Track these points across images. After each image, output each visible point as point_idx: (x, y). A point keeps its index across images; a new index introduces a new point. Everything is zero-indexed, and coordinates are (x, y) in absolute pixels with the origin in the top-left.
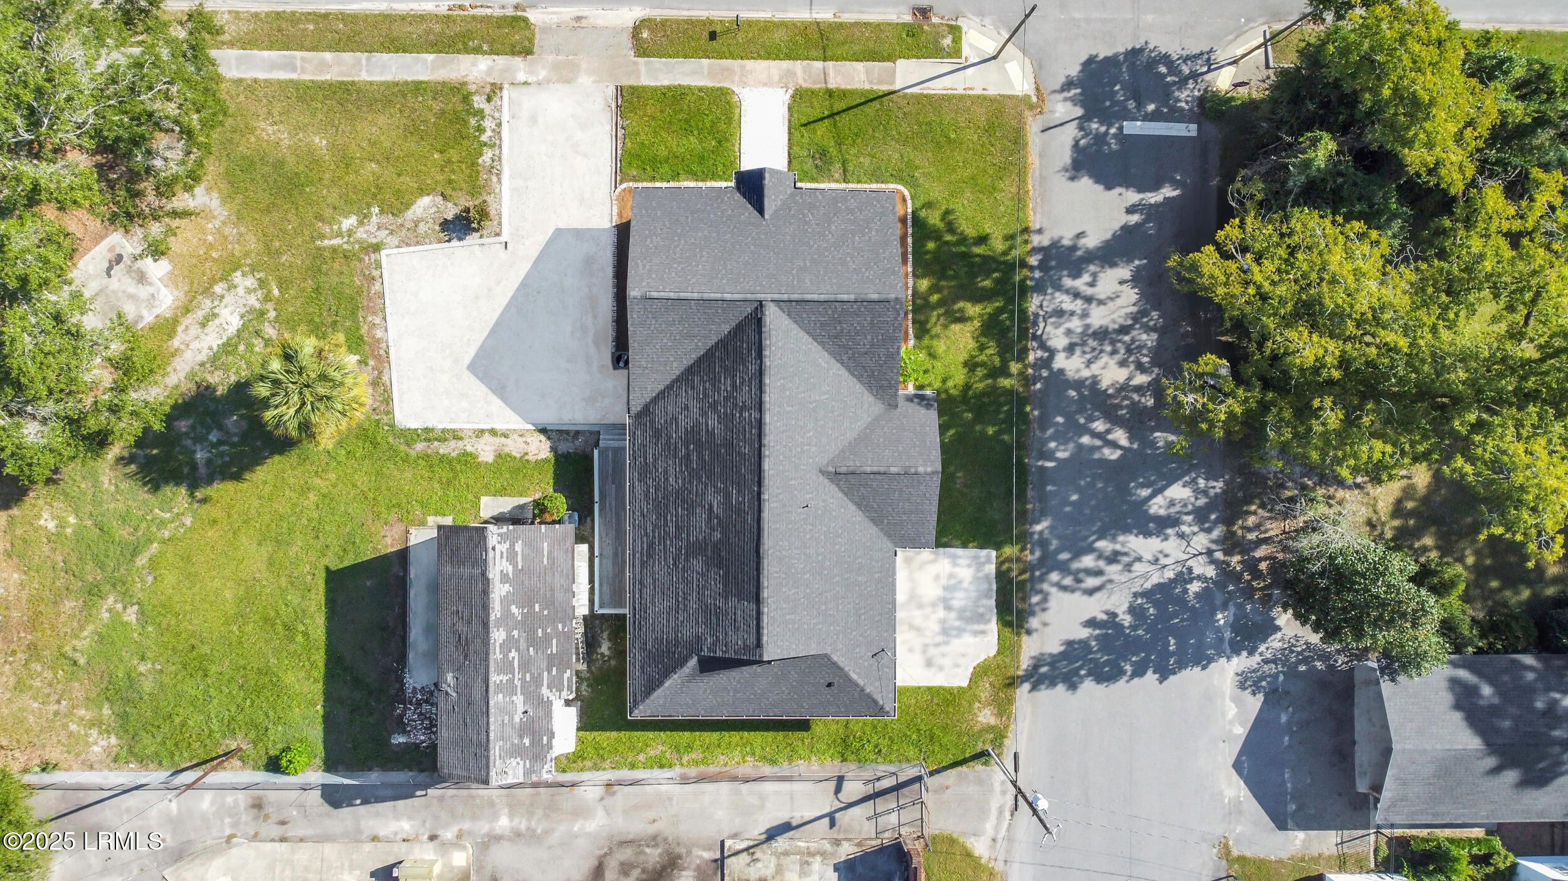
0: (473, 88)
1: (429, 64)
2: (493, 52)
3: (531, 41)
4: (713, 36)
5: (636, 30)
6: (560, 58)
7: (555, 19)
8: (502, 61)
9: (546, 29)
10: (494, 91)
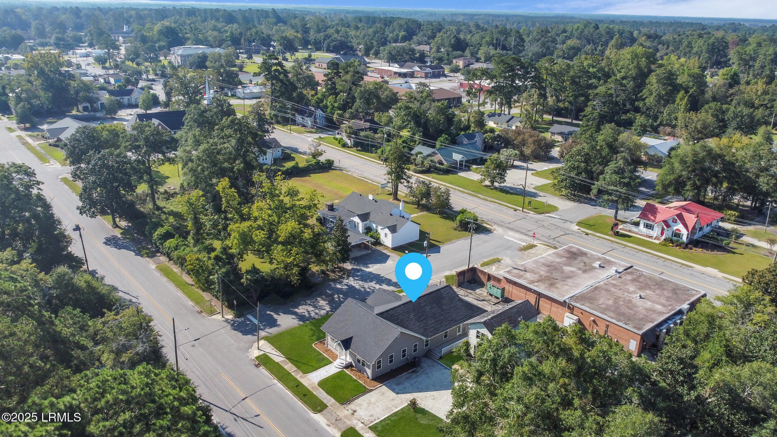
3: (347, 430)
4: (305, 395)
5: (320, 411)
6: (346, 421)
7: (334, 430)
8: (361, 432)
9: (339, 429)
10: (373, 428)
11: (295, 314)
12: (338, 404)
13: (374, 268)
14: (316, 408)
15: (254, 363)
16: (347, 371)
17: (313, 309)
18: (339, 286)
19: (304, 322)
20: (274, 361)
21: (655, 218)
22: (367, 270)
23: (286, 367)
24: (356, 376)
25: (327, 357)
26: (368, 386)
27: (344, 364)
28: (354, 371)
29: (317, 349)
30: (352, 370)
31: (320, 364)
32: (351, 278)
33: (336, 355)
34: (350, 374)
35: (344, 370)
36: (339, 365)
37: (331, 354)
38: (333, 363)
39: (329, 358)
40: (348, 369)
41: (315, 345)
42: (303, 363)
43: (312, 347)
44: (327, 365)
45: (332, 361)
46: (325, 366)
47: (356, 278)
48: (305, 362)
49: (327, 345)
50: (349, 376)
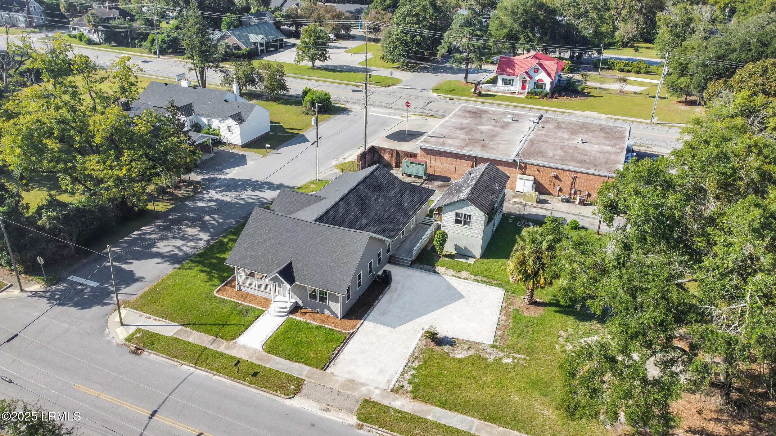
0: (410, 395)
1: (432, 414)
2: (389, 408)
3: (362, 406)
4: (255, 374)
5: (297, 392)
6: (349, 393)
7: (341, 415)
8: (386, 402)
9: (349, 410)
10: (397, 390)
11: (158, 255)
12: (318, 371)
13: (234, 173)
14: (286, 388)
15: (126, 349)
16: (297, 317)
17: (183, 242)
18: (200, 204)
19: (179, 263)
20: (164, 337)
21: (514, 70)
22: (227, 177)
23: (190, 340)
24: (314, 319)
25: (251, 305)
26: (344, 329)
27: (286, 308)
28: (308, 314)
29: (227, 298)
30: (304, 314)
31: (246, 319)
32: (212, 191)
33: (265, 299)
34: (305, 320)
35: (291, 316)
36: (279, 312)
37: (253, 299)
38: (266, 312)
39: (255, 306)
40: (297, 314)
41: (219, 293)
42: (219, 325)
43: (215, 298)
44: (258, 317)
45: (264, 309)
46: (256, 320)
47: (219, 189)
48: (221, 323)
49: (240, 288)
50: (305, 322)
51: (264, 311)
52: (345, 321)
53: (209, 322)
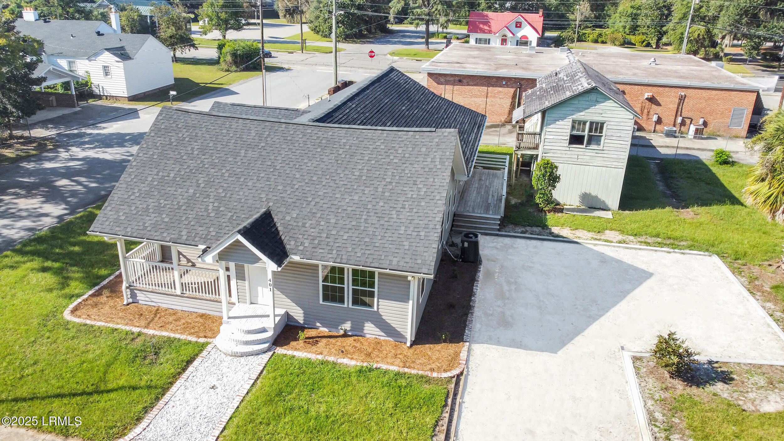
16: (297, 352)
21: (489, 26)
22: (103, 132)
24: (343, 352)
25: (165, 334)
26: (432, 370)
27: (264, 330)
28: (324, 341)
29: (99, 324)
30: (313, 341)
31: (156, 370)
32: (74, 149)
33: (202, 316)
34: (320, 357)
35: (280, 351)
36: (247, 343)
37: (171, 319)
38: (209, 348)
39: (177, 336)
40: (293, 343)
41: (78, 313)
42: (75, 395)
43: (66, 325)
44: (189, 362)
45: (202, 340)
46: (184, 370)
47: (87, 146)
48: (80, 388)
49: (133, 296)
50: (322, 363)
51: (203, 346)
52: (427, 348)
53: (43, 389)
